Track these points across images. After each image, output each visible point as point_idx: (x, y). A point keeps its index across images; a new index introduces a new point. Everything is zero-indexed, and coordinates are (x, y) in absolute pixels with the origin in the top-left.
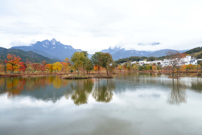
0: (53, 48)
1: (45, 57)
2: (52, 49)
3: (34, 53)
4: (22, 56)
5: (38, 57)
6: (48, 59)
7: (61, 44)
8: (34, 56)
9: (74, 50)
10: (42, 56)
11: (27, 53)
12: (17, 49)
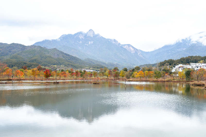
0: (90, 43)
1: (73, 57)
2: (88, 45)
3: (59, 51)
4: (42, 56)
5: (63, 56)
6: (77, 60)
7: (102, 37)
8: (58, 55)
9: (120, 45)
10: (69, 55)
11: (49, 50)
12: (38, 46)
